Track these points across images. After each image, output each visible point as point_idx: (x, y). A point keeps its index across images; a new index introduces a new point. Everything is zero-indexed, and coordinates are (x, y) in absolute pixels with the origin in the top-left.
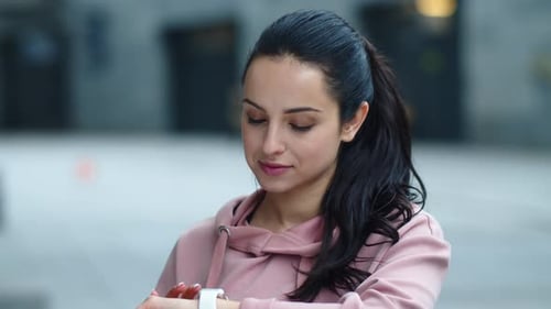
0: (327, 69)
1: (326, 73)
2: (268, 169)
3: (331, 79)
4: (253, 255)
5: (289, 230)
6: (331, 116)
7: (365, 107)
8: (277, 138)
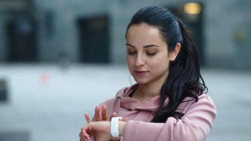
0: (161, 28)
1: (160, 30)
2: (138, 73)
3: (163, 33)
4: (130, 110)
5: (147, 100)
6: (164, 49)
7: (179, 45)
8: (141, 59)
